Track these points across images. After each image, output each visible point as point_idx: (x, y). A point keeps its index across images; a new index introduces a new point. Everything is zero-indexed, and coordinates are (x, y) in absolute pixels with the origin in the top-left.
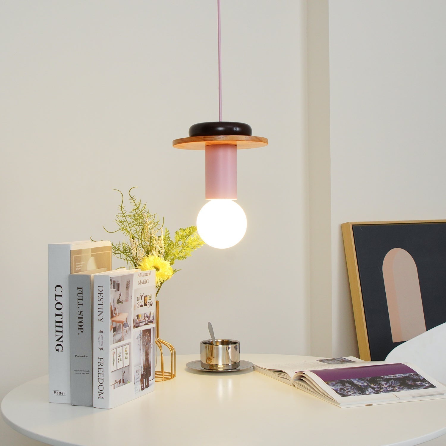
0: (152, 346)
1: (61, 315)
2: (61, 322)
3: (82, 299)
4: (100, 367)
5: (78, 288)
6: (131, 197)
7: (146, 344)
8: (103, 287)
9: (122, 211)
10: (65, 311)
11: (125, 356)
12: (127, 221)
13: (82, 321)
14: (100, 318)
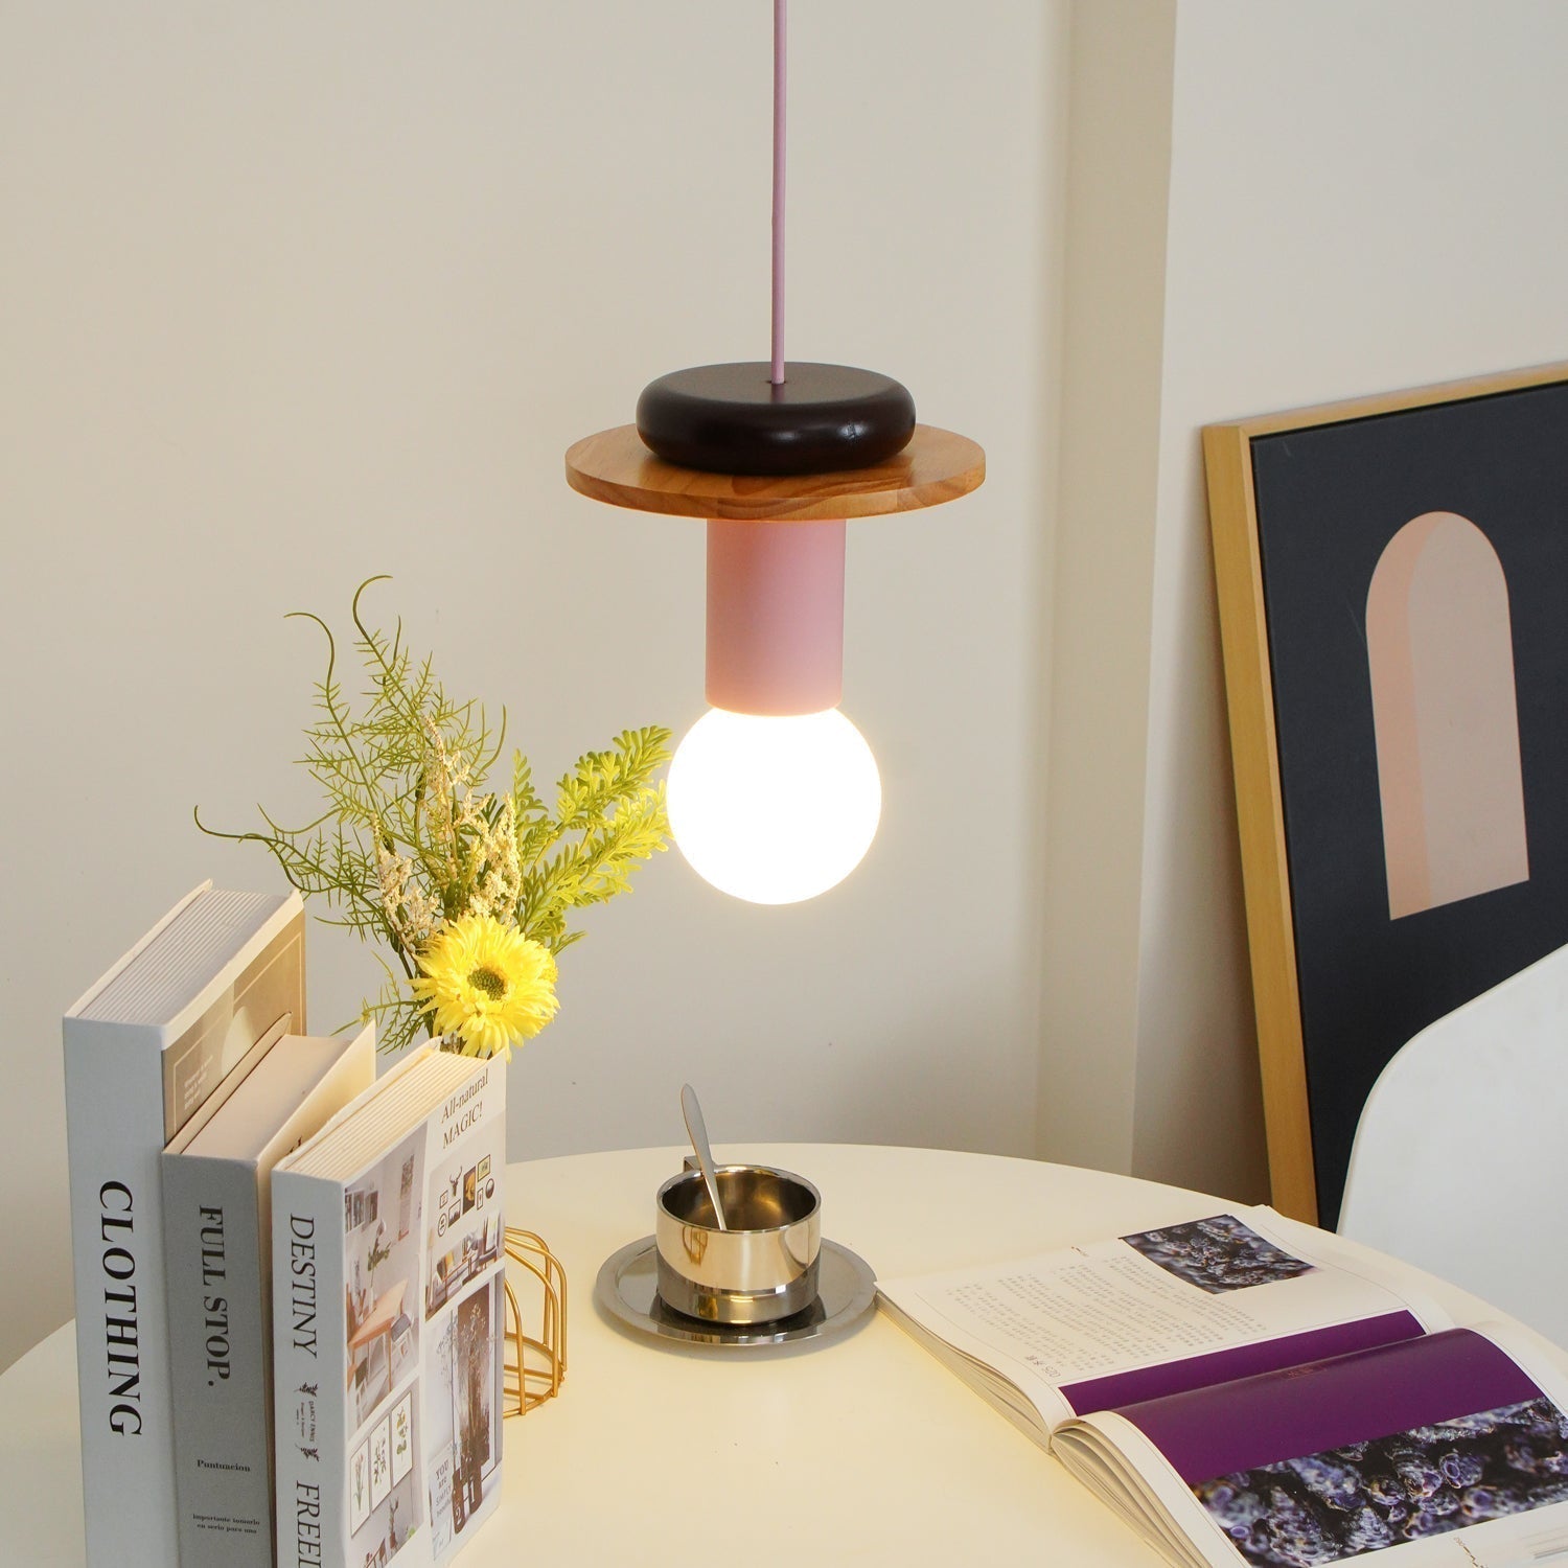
0: (491, 1346)
1: (132, 1299)
2: (133, 1324)
3: (221, 1254)
4: (306, 1518)
5: (203, 1211)
6: (367, 637)
7: (471, 1352)
8: (312, 1222)
9: (330, 707)
10: (145, 1282)
11: (397, 1441)
12: (354, 757)
13: (222, 1336)
14: (304, 1338)
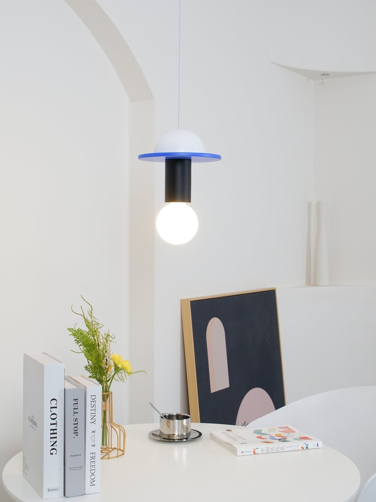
3: (77, 409)
5: (74, 400)
10: (59, 419)
13: (77, 426)
14: (93, 421)
